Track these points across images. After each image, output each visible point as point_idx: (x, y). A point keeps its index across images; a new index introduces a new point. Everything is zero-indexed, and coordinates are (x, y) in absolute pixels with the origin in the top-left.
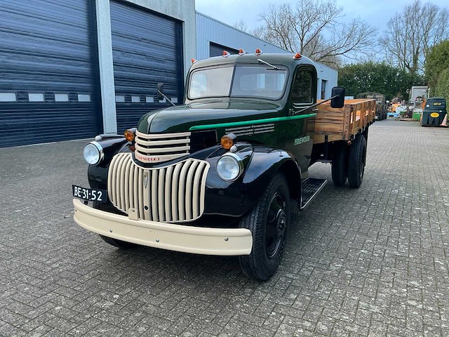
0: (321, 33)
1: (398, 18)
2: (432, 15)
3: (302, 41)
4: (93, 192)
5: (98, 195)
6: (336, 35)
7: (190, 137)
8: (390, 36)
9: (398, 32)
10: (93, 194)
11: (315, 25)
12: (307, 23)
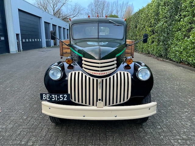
0: (62, 8)
1: (91, 4)
2: (104, 4)
3: (54, 11)
4: (61, 95)
5: (64, 97)
6: (68, 10)
7: (116, 60)
8: (89, 11)
9: (92, 10)
10: (61, 97)
11: (59, 5)
12: (55, 3)
